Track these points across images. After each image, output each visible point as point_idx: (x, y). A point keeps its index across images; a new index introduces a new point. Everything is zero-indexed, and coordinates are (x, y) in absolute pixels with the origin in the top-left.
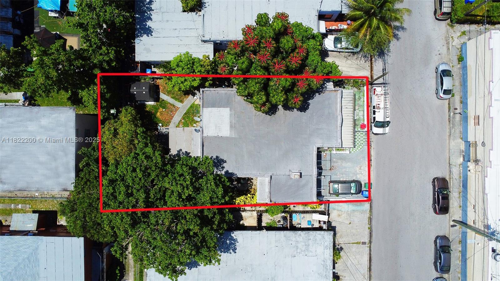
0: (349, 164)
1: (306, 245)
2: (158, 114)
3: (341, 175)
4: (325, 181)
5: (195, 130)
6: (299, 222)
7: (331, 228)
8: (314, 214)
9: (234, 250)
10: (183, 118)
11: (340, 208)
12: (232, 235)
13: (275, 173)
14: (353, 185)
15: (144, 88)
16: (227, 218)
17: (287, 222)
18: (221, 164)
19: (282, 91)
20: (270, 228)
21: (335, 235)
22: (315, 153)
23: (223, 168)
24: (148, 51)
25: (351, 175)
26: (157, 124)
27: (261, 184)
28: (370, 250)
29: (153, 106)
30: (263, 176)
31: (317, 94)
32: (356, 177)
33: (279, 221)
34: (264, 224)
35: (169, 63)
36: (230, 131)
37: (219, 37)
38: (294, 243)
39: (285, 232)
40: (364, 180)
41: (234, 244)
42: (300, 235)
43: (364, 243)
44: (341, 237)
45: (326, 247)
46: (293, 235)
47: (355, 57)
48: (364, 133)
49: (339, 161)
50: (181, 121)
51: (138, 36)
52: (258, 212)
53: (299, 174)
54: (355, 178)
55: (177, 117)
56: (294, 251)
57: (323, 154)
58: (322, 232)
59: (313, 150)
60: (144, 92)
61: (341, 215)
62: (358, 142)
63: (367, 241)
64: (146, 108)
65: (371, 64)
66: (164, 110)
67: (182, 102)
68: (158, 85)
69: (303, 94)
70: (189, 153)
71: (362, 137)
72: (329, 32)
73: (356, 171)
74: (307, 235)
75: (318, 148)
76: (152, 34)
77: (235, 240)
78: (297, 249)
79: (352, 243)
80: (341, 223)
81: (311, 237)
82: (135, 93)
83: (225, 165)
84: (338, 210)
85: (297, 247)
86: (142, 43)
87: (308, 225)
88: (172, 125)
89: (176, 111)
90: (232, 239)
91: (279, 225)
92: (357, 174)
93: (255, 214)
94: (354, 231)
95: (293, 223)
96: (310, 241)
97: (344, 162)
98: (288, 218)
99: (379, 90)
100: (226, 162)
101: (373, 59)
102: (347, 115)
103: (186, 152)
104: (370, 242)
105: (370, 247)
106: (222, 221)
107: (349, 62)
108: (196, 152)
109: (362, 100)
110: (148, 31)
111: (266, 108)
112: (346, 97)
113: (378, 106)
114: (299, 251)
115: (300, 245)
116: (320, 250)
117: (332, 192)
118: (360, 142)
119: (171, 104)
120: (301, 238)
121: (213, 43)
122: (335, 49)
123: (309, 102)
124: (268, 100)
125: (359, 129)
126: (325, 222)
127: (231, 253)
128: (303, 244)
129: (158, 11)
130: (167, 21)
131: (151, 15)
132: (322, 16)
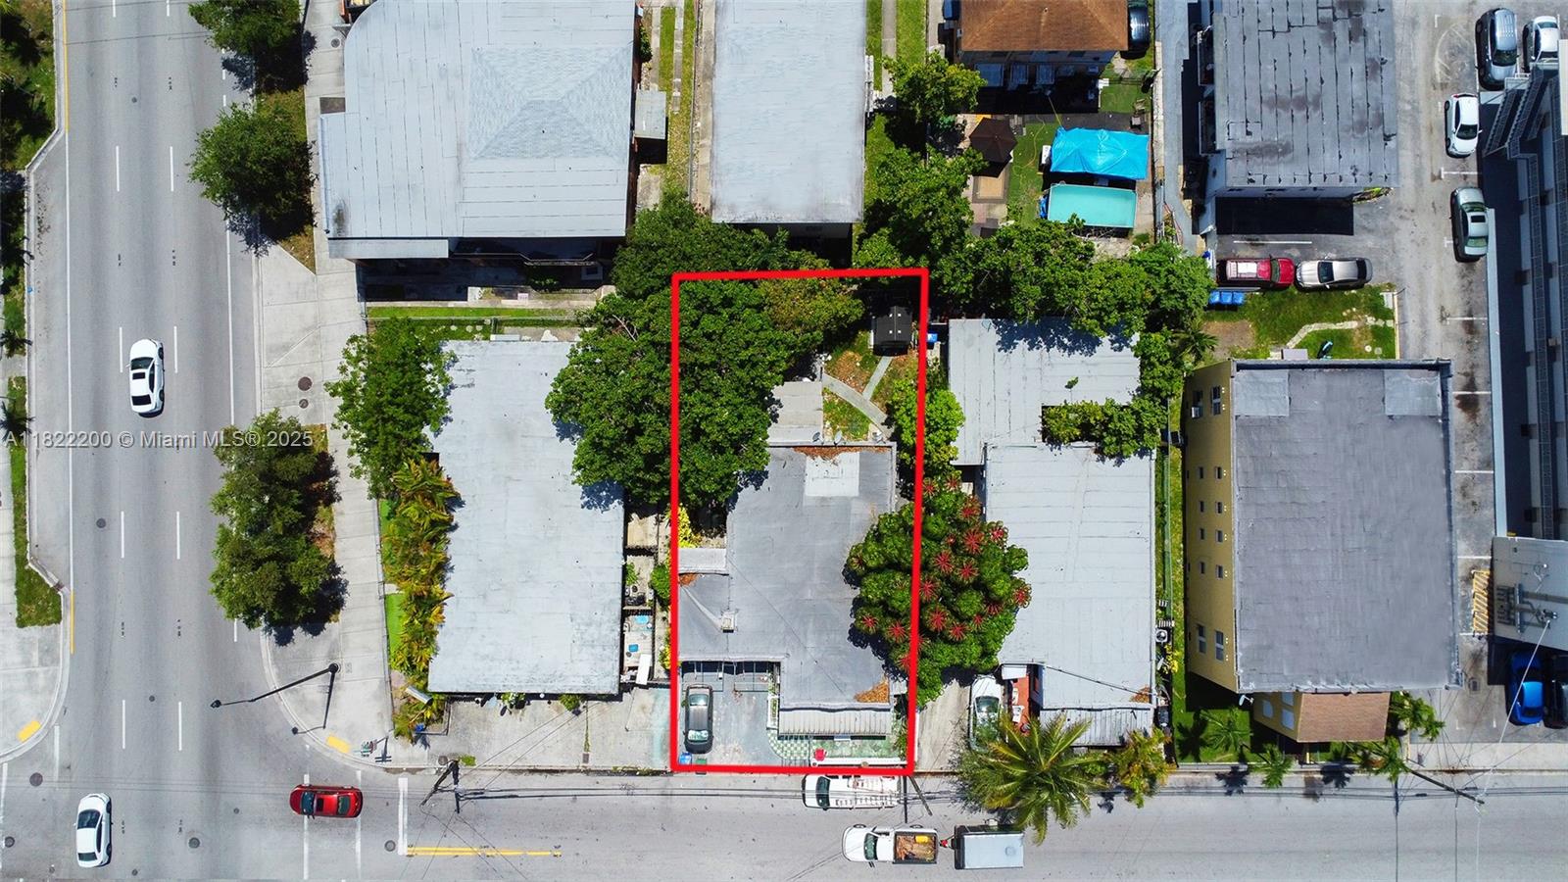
0: (744, 728)
1: (593, 641)
2: (851, 354)
3: (723, 713)
4: (713, 679)
5: (818, 434)
6: (633, 629)
7: (626, 687)
8: (650, 656)
9: (588, 505)
10: (841, 402)
11: (657, 708)
12: (617, 501)
13: (733, 582)
14: (704, 734)
15: (899, 332)
16: (651, 493)
17: (634, 604)
18: (752, 480)
19: (885, 595)
20: (626, 571)
21: (609, 698)
22: (771, 658)
23: (746, 485)
24: (969, 344)
25: (722, 733)
26: (830, 352)
27: (712, 556)
28: (571, 771)
29: (865, 344)
30: (729, 560)
31: (883, 662)
32: (719, 742)
33: (636, 589)
34: (630, 558)
35: (945, 385)
36: (814, 498)
37: (991, 477)
38: (597, 618)
39: (620, 602)
40: (712, 758)
41: (599, 504)
42: (613, 630)
43: (586, 758)
44: (602, 711)
45: (587, 680)
46: (614, 617)
47: (959, 741)
48: (806, 758)
49: (752, 707)
50: (837, 397)
51: (996, 324)
52: (656, 548)
53: (732, 627)
54: (716, 739)
55: (843, 390)
57: (766, 676)
58: (617, 673)
59: (776, 655)
60: (891, 331)
61: (645, 713)
62: (789, 745)
63: (590, 765)
64: (862, 330)
65: (947, 774)
66: (858, 364)
67: (874, 398)
68: (906, 353)
69: (879, 633)
70: (776, 422)
71: (799, 754)
72: (1008, 685)
73: (730, 742)
74: (613, 642)
75: (778, 664)
76: (1002, 351)
77: (606, 507)
79: (587, 735)
80: (628, 711)
81: (608, 652)
82: (891, 314)
83: (751, 487)
84: (654, 705)
85: (589, 625)
86: (984, 331)
87: (630, 646)
88: (827, 379)
89: (856, 387)
90: (609, 501)
91: (629, 590)
92: (725, 744)
93: (651, 542)
94: (611, 738)
95: (631, 617)
96: (600, 649)
97: (749, 718)
98: (641, 607)
99: (891, 785)
100: (757, 489)
101: (956, 778)
102: (842, 720)
103: (777, 416)
104: (587, 772)
105: (578, 771)
106: (647, 485)
107: (950, 728)
108: (776, 435)
109: (873, 753)
110: (1007, 344)
111: (855, 567)
112: (878, 719)
113: (860, 783)
114: (583, 628)
115: (592, 629)
116: (584, 669)
117: (691, 692)
118: (789, 749)
119: (869, 378)
120: (608, 632)
121: (983, 463)
122: (974, 700)
123: (869, 647)
124: (869, 570)
125: (815, 748)
126: (633, 678)
127: (582, 498)
128: (596, 637)
129: (1046, 361)
130: (1025, 378)
131: (1038, 349)
132: (1035, 671)
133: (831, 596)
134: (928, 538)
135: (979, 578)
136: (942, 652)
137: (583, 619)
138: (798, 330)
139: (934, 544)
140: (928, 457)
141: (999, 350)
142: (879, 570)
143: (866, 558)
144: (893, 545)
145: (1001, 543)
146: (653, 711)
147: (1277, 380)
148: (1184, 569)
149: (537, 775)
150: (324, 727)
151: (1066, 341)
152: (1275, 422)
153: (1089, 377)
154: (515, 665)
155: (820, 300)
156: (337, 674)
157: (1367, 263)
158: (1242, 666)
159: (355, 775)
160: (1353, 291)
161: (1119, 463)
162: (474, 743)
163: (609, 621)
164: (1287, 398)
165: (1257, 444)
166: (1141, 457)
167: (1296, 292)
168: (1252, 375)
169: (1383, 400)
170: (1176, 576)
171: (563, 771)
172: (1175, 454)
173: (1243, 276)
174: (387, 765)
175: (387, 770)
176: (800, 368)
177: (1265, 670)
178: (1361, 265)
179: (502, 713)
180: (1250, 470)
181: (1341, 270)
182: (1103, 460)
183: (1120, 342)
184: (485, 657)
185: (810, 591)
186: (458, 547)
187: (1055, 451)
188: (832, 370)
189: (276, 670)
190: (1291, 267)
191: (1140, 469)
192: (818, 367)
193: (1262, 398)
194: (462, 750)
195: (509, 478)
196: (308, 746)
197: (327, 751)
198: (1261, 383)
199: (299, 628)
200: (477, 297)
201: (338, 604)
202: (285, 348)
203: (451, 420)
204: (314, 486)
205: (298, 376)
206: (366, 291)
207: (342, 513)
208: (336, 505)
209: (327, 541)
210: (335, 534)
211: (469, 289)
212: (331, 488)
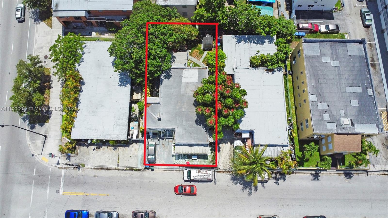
0: (166, 156)
1: (120, 124)
2: (196, 50)
3: (159, 151)
8: (137, 131)
9: (120, 85)
11: (140, 150)
12: (128, 84)
13: (161, 106)
14: (153, 157)
15: (209, 41)
18: (167, 77)
20: (131, 109)
23: (165, 79)
24: (228, 42)
26: (191, 50)
27: (155, 100)
28: (114, 169)
29: (200, 48)
31: (206, 130)
32: (158, 161)
33: (134, 114)
34: (133, 105)
36: (185, 83)
37: (235, 77)
38: (121, 117)
41: (124, 85)
42: (126, 121)
43: (118, 165)
44: (123, 150)
45: (118, 136)
46: (126, 117)
47: (231, 162)
49: (168, 150)
50: (193, 62)
51: (235, 37)
54: (157, 159)
55: (194, 60)
56: (117, 118)
58: (126, 135)
59: (173, 127)
60: (207, 41)
61: (136, 151)
62: (179, 161)
63: (119, 167)
64: (199, 44)
66: (198, 53)
67: (203, 62)
68: (212, 50)
70: (174, 62)
73: (161, 161)
74: (126, 125)
75: (174, 131)
76: (237, 44)
77: (125, 86)
78: (118, 119)
79: (118, 158)
80: (131, 150)
81: (124, 128)
82: (207, 37)
83: (167, 79)
84: (139, 149)
85: (119, 119)
86: (232, 38)
87: (131, 128)
89: (198, 59)
90: (126, 84)
91: (132, 113)
92: (160, 161)
93: (139, 98)
94: (126, 159)
96: (122, 127)
97: (167, 153)
100: (168, 80)
102: (194, 149)
103: (175, 60)
108: (174, 65)
110: (238, 42)
112: (204, 149)
114: (117, 120)
115: (120, 121)
116: (117, 132)
119: (201, 57)
120: (125, 122)
121: (233, 74)
123: (201, 125)
126: (132, 138)
127: (119, 83)
128: (121, 123)
129: (250, 46)
130: (244, 51)
131: (247, 43)
133: (190, 110)
141: (236, 43)
145: (239, 89)
146: (138, 150)
147: (316, 45)
148: (295, 109)
149: (103, 170)
150: (41, 154)
151: (255, 41)
152: (317, 57)
153: (263, 51)
154: (97, 131)
156: (47, 138)
158: (314, 125)
159: (49, 169)
160: (336, 34)
161: (273, 73)
162: (85, 160)
163: (125, 118)
164: (320, 51)
165: (312, 62)
166: (279, 72)
167: (320, 34)
168: (308, 44)
169: (347, 51)
170: (293, 111)
171: (111, 169)
173: (304, 27)
174: (59, 166)
175: (59, 168)
177: (321, 127)
178: (337, 26)
179: (94, 150)
180: (311, 69)
182: (268, 73)
183: (271, 42)
184: (88, 129)
185: (184, 109)
186: (83, 97)
187: (254, 70)
188: (191, 54)
189: (29, 137)
191: (279, 75)
193: (312, 50)
194: (81, 162)
195: (98, 78)
196: (36, 160)
197: (41, 161)
198: (311, 46)
199: (37, 124)
200: (94, 35)
201: (49, 118)
202: (42, 48)
203: (83, 61)
204: (46, 84)
205: (44, 55)
206: (65, 33)
207: (52, 92)
208: (51, 90)
209: (47, 99)
210: (50, 98)
211: (92, 33)
212: (50, 85)
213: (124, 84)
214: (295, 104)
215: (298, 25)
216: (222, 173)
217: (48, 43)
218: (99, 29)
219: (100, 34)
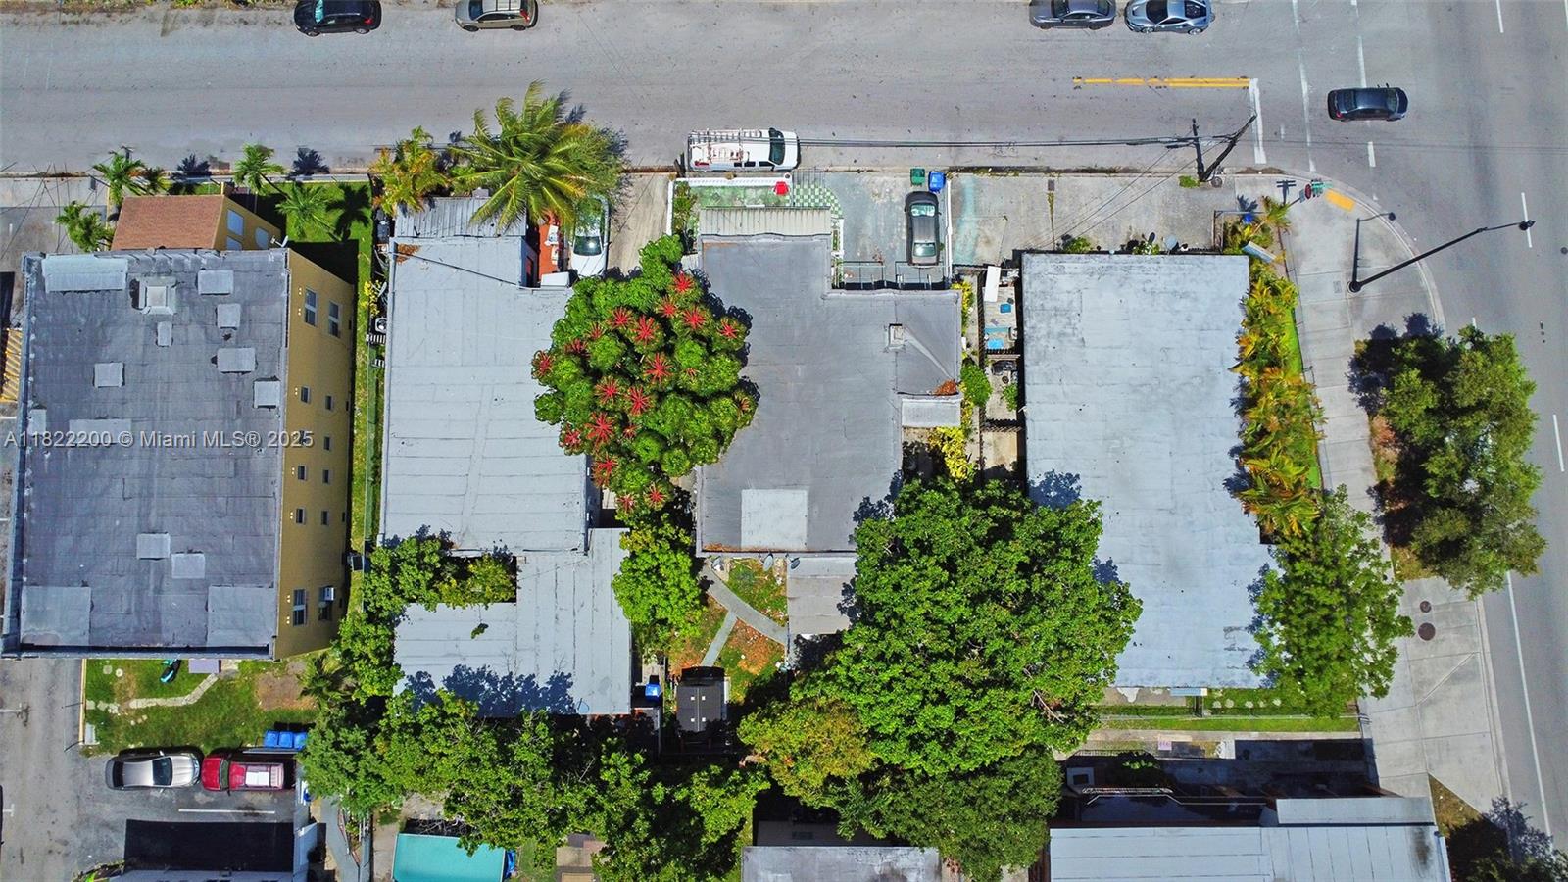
0: (869, 221)
1: (1056, 315)
2: (752, 670)
4: (909, 275)
5: (793, 568)
6: (1005, 333)
7: (1016, 261)
8: (985, 299)
9: (1072, 479)
10: (763, 609)
11: (971, 242)
12: (1037, 485)
13: (893, 384)
14: (916, 212)
15: (692, 698)
16: (997, 493)
17: (1005, 362)
18: (873, 510)
19: (710, 362)
20: (1020, 399)
21: (1031, 251)
22: (844, 294)
23: (880, 504)
24: (606, 683)
25: (894, 214)
26: (777, 674)
27: (917, 415)
28: (1067, 171)
29: (734, 683)
30: (898, 410)
31: (710, 291)
32: (898, 203)
33: (1005, 380)
34: (1013, 416)
35: (636, 630)
36: (796, 488)
37: (579, 513)
38: (1053, 342)
39: (1026, 362)
40: (905, 185)
41: (1058, 481)
43: (1051, 186)
44: (1036, 238)
45: (1060, 270)
47: (621, 207)
48: (797, 187)
49: (862, 243)
50: (769, 616)
51: (572, 709)
52: (983, 428)
53: (892, 329)
54: (901, 208)
55: (761, 624)
57: (846, 279)
58: (1026, 278)
59: (838, 298)
60: (703, 698)
61: (986, 237)
62: (817, 201)
63: (1045, 179)
64: (738, 702)
65: (635, 171)
66: (743, 657)
67: (723, 614)
68: (684, 671)
69: (717, 319)
70: (845, 585)
71: (805, 191)
72: (563, 265)
73: (886, 205)
74: (1033, 314)
75: (834, 287)
76: (566, 674)
77: (1049, 476)
78: (1064, 334)
79: (1052, 212)
80: (1005, 239)
81: (1038, 302)
82: (704, 720)
83: (874, 501)
84: (976, 245)
85: (1062, 334)
86: (587, 700)
87: (1010, 310)
88: (781, 638)
89: (745, 628)
90: (1045, 485)
91: (1013, 379)
92: (891, 202)
93: (988, 436)
94: (1023, 208)
95: (1008, 347)
96: (1047, 306)
97: (863, 232)
98: (996, 358)
99: (699, 154)
100: (868, 498)
101: (625, 166)
102: (756, 224)
103: (843, 593)
104: (1048, 171)
105: (1060, 172)
106: (1004, 502)
107: (631, 222)
108: (846, 566)
109: (719, 192)
110: (560, 683)
111: (746, 399)
112: (715, 226)
113: (735, 156)
114: (1069, 331)
115: (1057, 329)
116: (1065, 283)
117: (933, 259)
118: (817, 197)
119: (729, 640)
121: (590, 530)
122: (603, 251)
123: (727, 307)
124: (728, 394)
125: (788, 197)
126: (1004, 274)
127: (1079, 488)
128: (1053, 321)
129: (511, 662)
130: (537, 637)
131: (522, 676)
132: (531, 280)
133: (774, 368)
134: (656, 432)
135: (594, 382)
136: (641, 296)
137: (1070, 341)
138: (822, 701)
139: (650, 426)
140: (657, 537)
141: (570, 676)
142: (718, 394)
143: (734, 409)
144: (701, 423)
145: (568, 428)
146: (976, 239)
147: (221, 633)
148: (353, 404)
149: (1107, 166)
150: (1358, 221)
151: (487, 686)
152: (226, 579)
153: (457, 639)
154: (1148, 287)
155: (795, 741)
156: (1351, 280)
157: (111, 784)
158: (282, 282)
159: (1316, 167)
160: (132, 746)
161: (424, 529)
162: (1182, 201)
163: (1038, 339)
164: (210, 610)
165: (251, 552)
166: (396, 537)
167: (202, 746)
168: (252, 640)
169: (92, 606)
170: (363, 398)
171: (1077, 171)
172: (358, 543)
173: (264, 768)
174: (1281, 178)
175: (1280, 172)
176: (817, 653)
177: (254, 277)
178: (118, 780)
179: (1153, 236)
180: (260, 519)
181: (145, 774)
182: (443, 533)
183: (421, 682)
184: (1184, 295)
185: (799, 374)
186: (1227, 429)
187: (501, 545)
188: (776, 650)
189: (1423, 284)
190: (205, 780)
191: (399, 523)
192: (792, 654)
193: (241, 610)
194: (1195, 193)
195: (1171, 512)
196: (1375, 198)
197: (1351, 193)
198: (241, 629)
199: (1400, 335)
200: (1222, 745)
201: (1357, 363)
202: (1455, 678)
203: (1249, 588)
204: (1402, 505)
205: (1437, 642)
206: (1363, 752)
207: (1365, 470)
208: (1374, 482)
209: (1379, 438)
210: (1370, 444)
211: (1233, 757)
212: (1381, 503)
213: (1057, 487)
214: (352, 426)
215: (289, 782)
216: (656, 168)
217: (1431, 702)
218: (1206, 772)
219: (1195, 750)
